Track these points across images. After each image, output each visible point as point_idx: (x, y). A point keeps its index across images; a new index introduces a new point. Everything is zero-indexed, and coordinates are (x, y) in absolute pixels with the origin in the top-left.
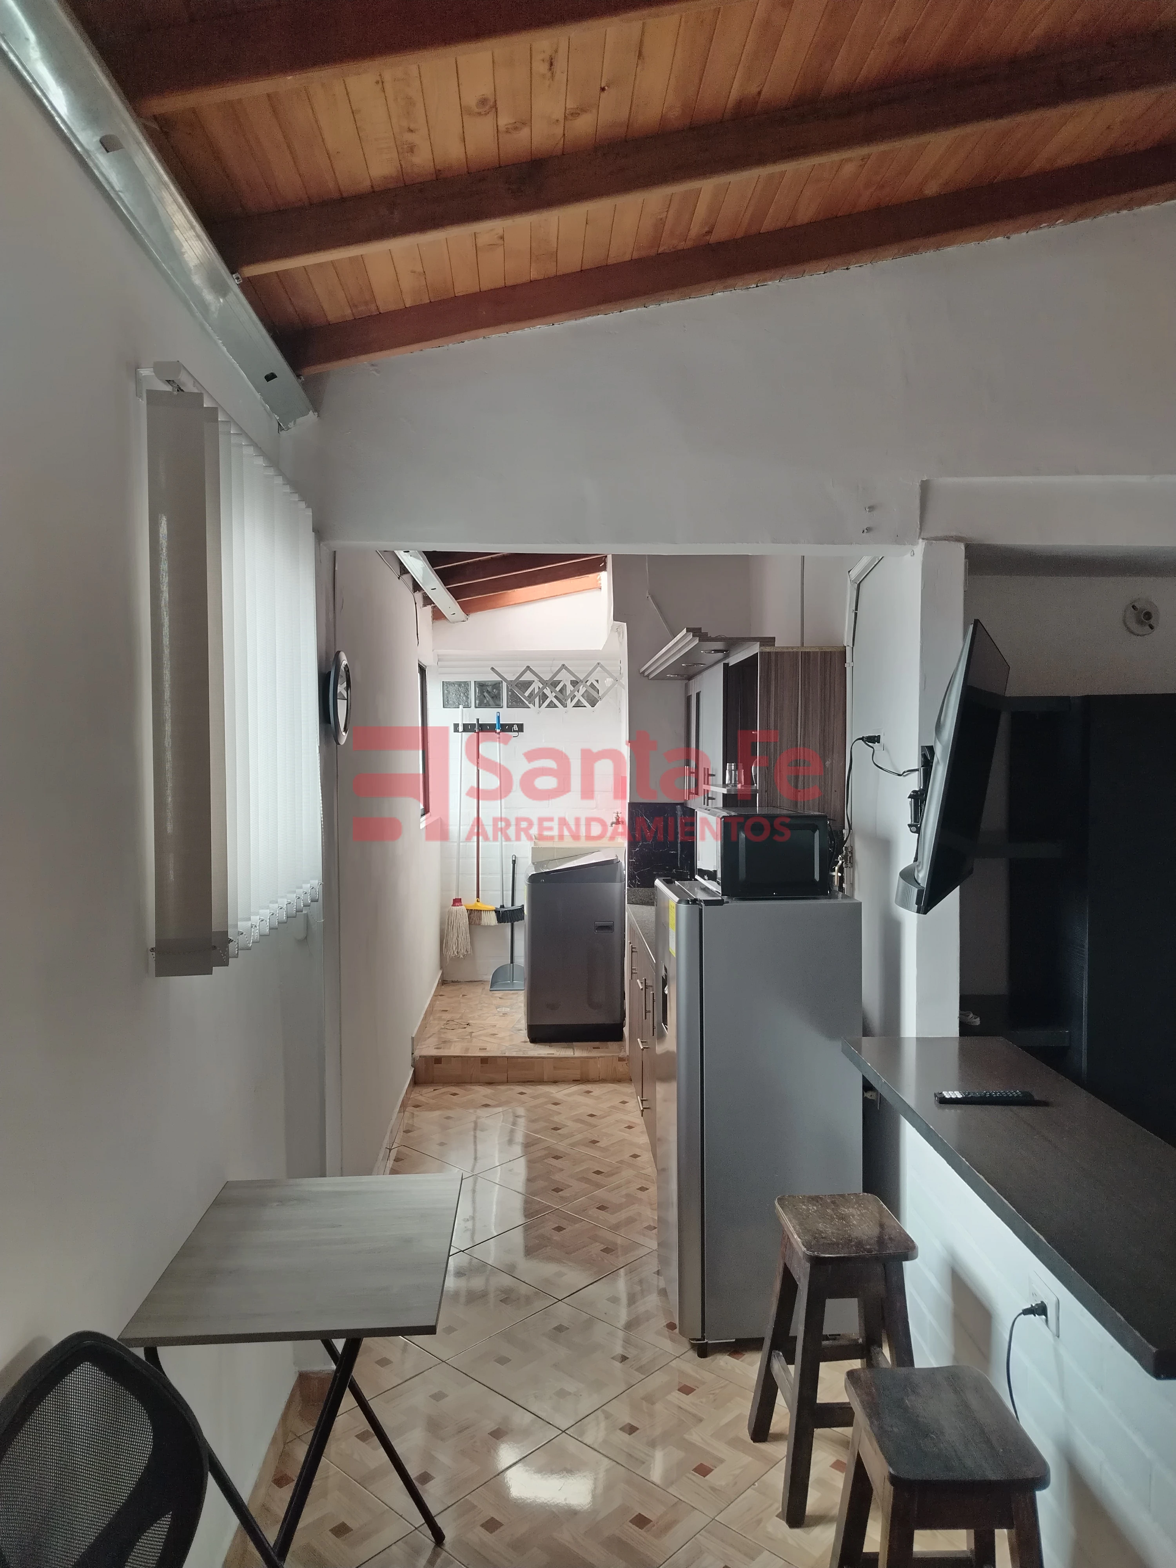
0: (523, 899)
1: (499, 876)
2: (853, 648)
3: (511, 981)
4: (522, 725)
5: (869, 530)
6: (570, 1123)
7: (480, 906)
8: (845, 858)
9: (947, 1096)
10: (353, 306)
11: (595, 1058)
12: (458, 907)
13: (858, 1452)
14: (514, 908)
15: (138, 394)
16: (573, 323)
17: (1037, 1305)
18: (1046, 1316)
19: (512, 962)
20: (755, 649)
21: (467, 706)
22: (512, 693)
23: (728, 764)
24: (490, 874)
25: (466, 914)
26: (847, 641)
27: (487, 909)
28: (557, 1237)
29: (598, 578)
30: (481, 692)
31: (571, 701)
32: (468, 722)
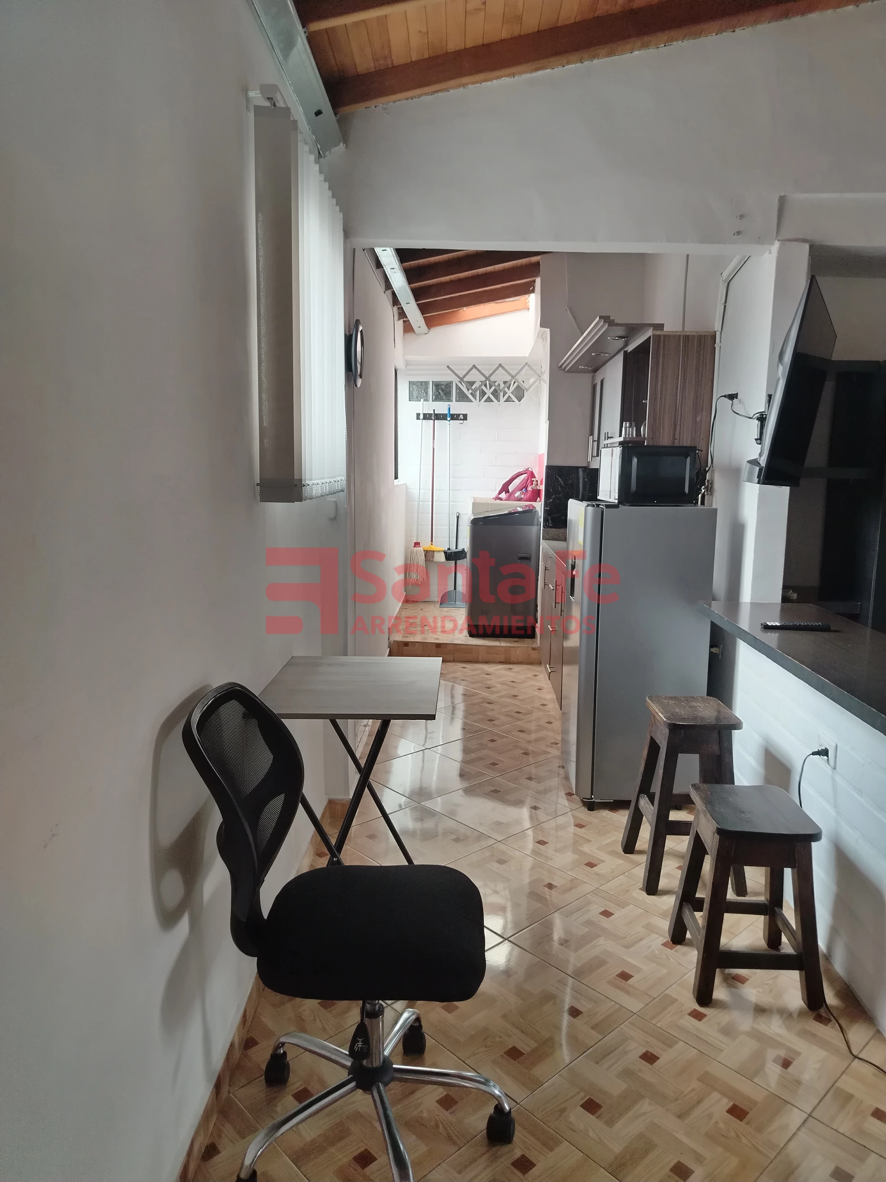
0: (465, 544)
1: (447, 527)
2: (721, 332)
3: (454, 602)
4: (466, 415)
5: (739, 233)
6: (498, 685)
7: (433, 548)
8: (707, 488)
9: (770, 624)
10: (376, 59)
11: (515, 647)
12: (417, 548)
13: (697, 830)
14: (457, 550)
15: (248, 109)
16: (528, 76)
17: (822, 749)
18: (828, 756)
19: (455, 589)
20: (650, 333)
21: (426, 400)
22: (459, 391)
23: (624, 423)
24: (440, 525)
25: (423, 553)
26: (717, 327)
27: (438, 550)
28: (491, 745)
29: (527, 301)
30: (437, 390)
31: (503, 397)
32: (427, 412)
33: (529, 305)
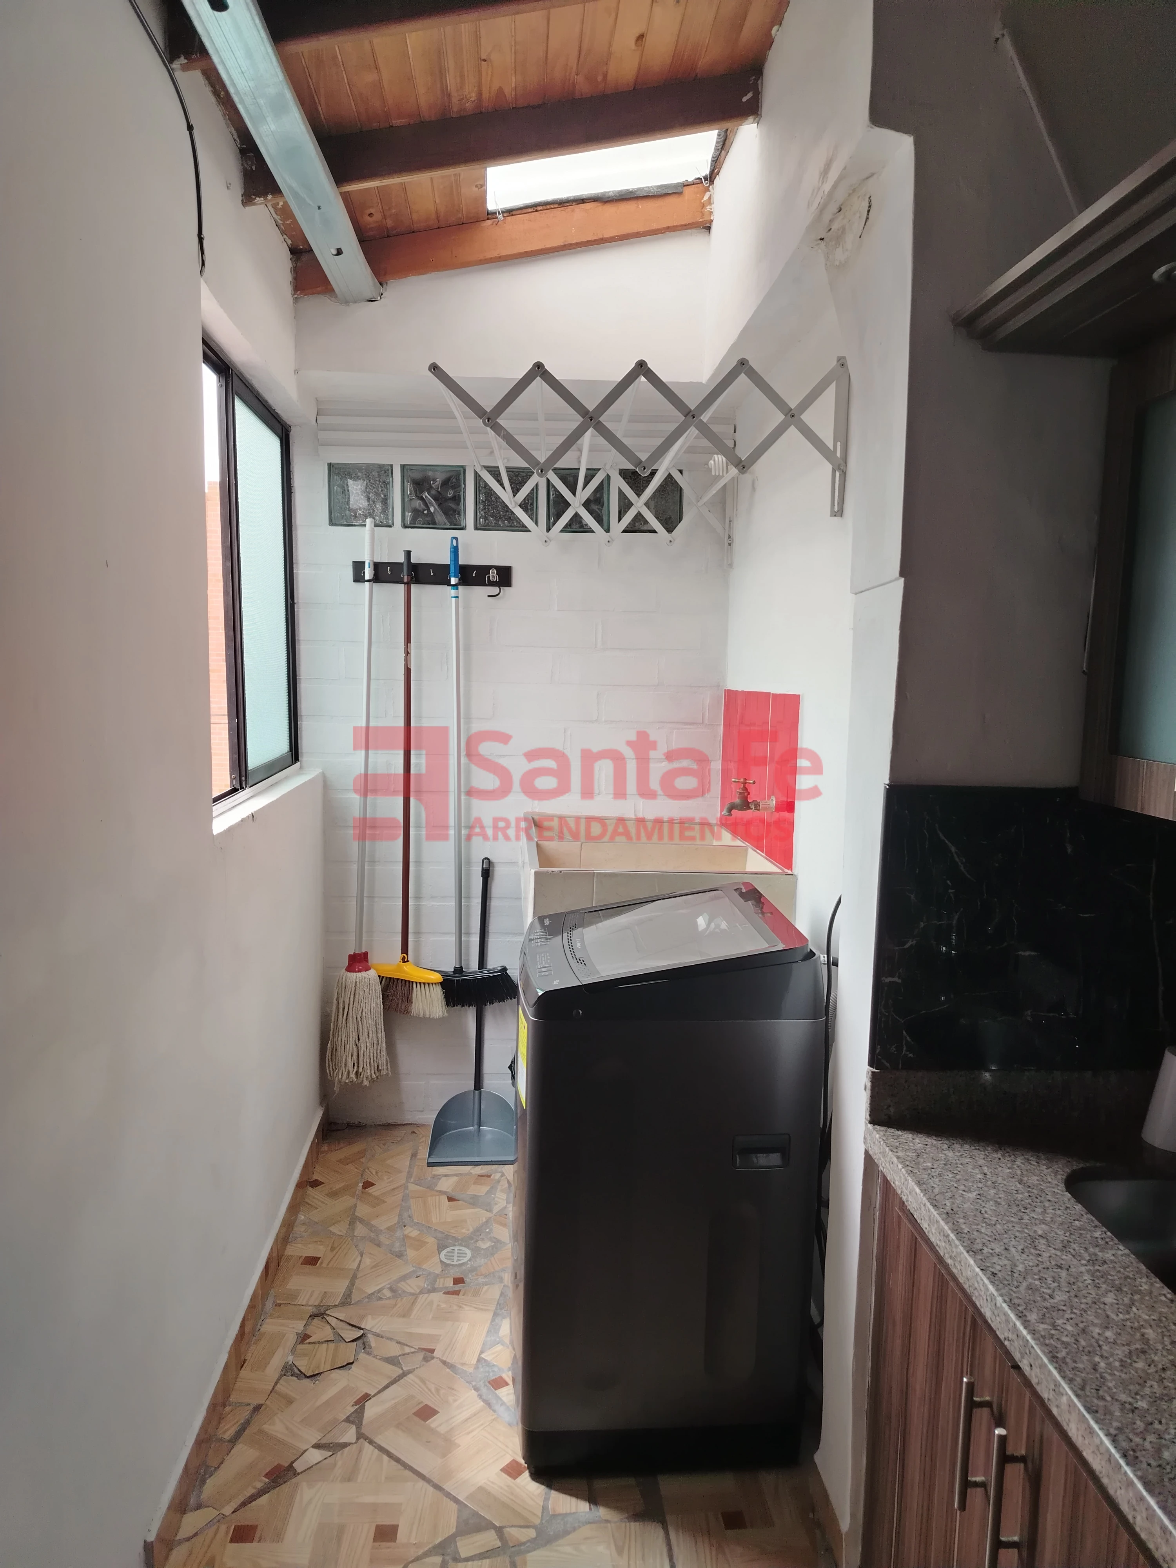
1: (453, 905)
3: (477, 1130)
4: (508, 569)
7: (410, 972)
12: (359, 974)
14: (485, 974)
19: (477, 1087)
21: (385, 522)
22: (486, 497)
24: (432, 897)
25: (379, 988)
27: (424, 981)
29: (706, 198)
30: (418, 492)
31: (620, 520)
32: (385, 560)
33: (711, 213)
